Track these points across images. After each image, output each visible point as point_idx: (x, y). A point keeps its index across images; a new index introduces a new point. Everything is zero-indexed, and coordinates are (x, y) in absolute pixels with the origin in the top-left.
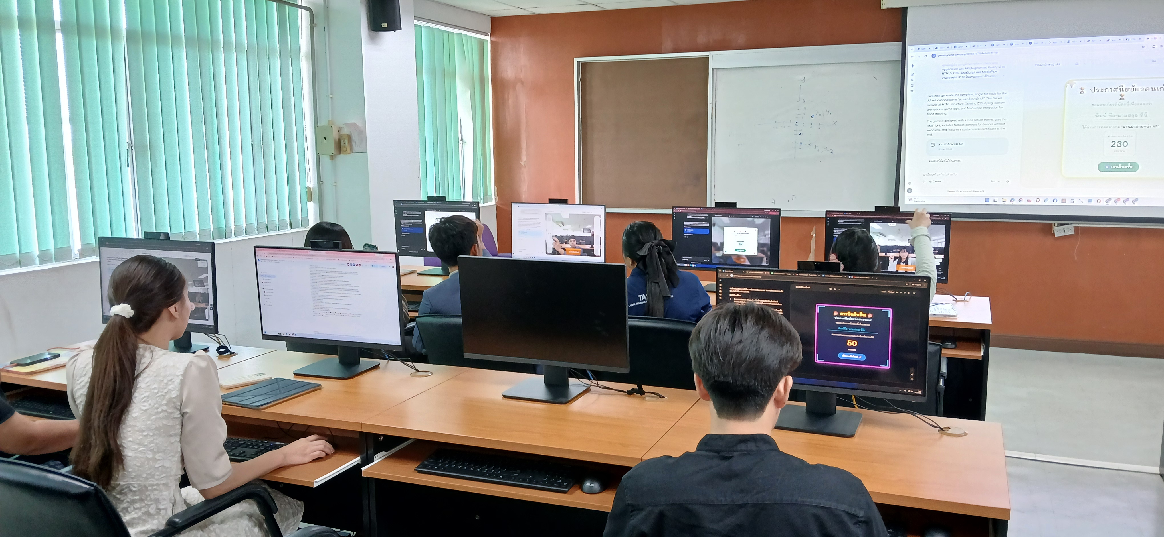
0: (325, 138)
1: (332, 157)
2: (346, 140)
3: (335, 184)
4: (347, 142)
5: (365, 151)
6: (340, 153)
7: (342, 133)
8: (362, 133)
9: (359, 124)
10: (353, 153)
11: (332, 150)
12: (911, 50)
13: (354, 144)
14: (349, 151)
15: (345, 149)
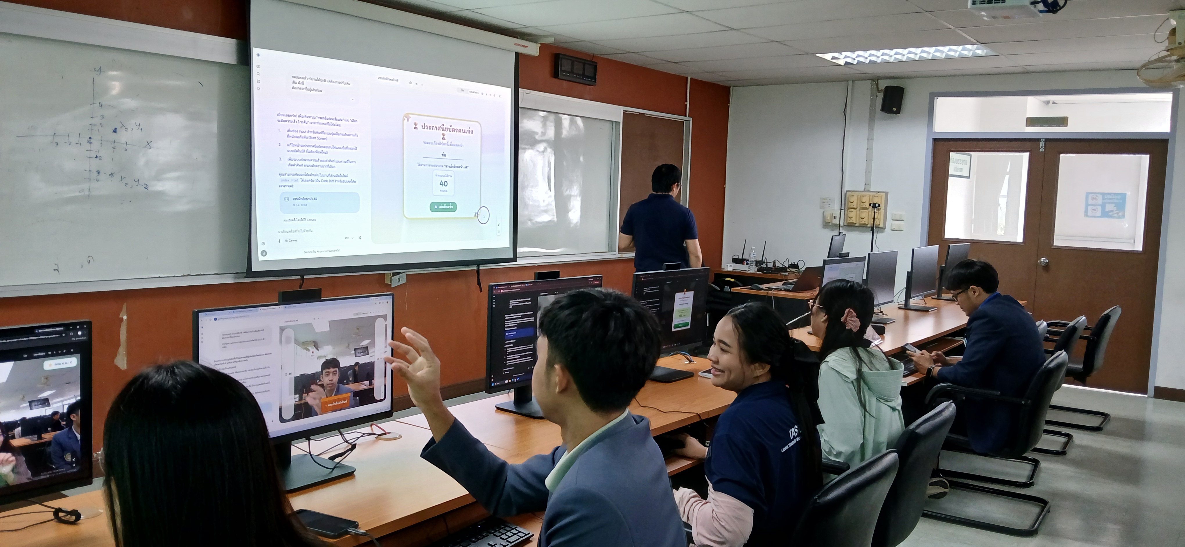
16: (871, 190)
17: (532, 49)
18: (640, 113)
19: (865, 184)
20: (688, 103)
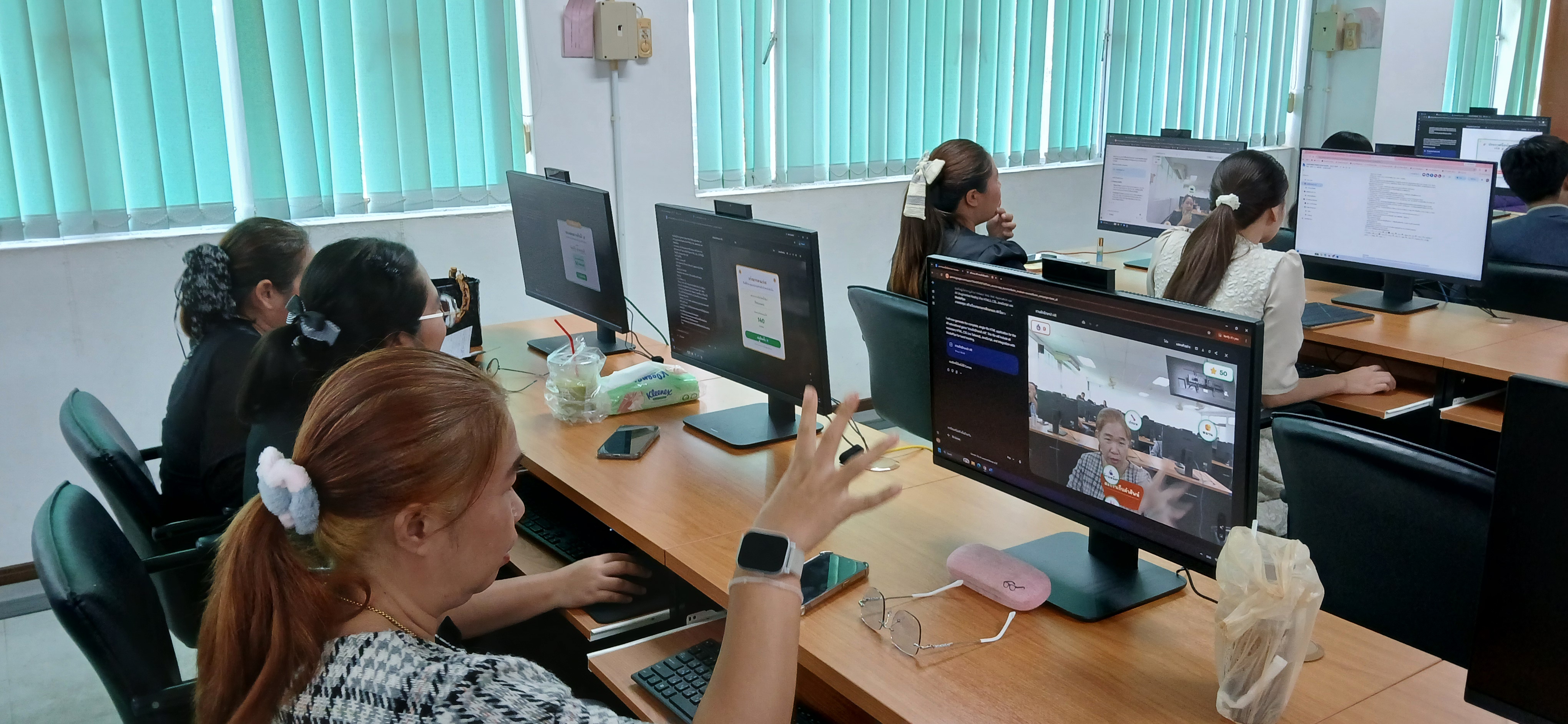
0: (1325, 29)
1: (1330, 54)
2: (1353, 31)
3: (1328, 90)
4: (1354, 34)
5: (1378, 46)
6: (1342, 49)
7: (1350, 21)
8: (1376, 21)
9: (1377, 9)
10: (1360, 48)
11: (1333, 43)
13: (1363, 36)
14: (1355, 45)
15: (1350, 43)
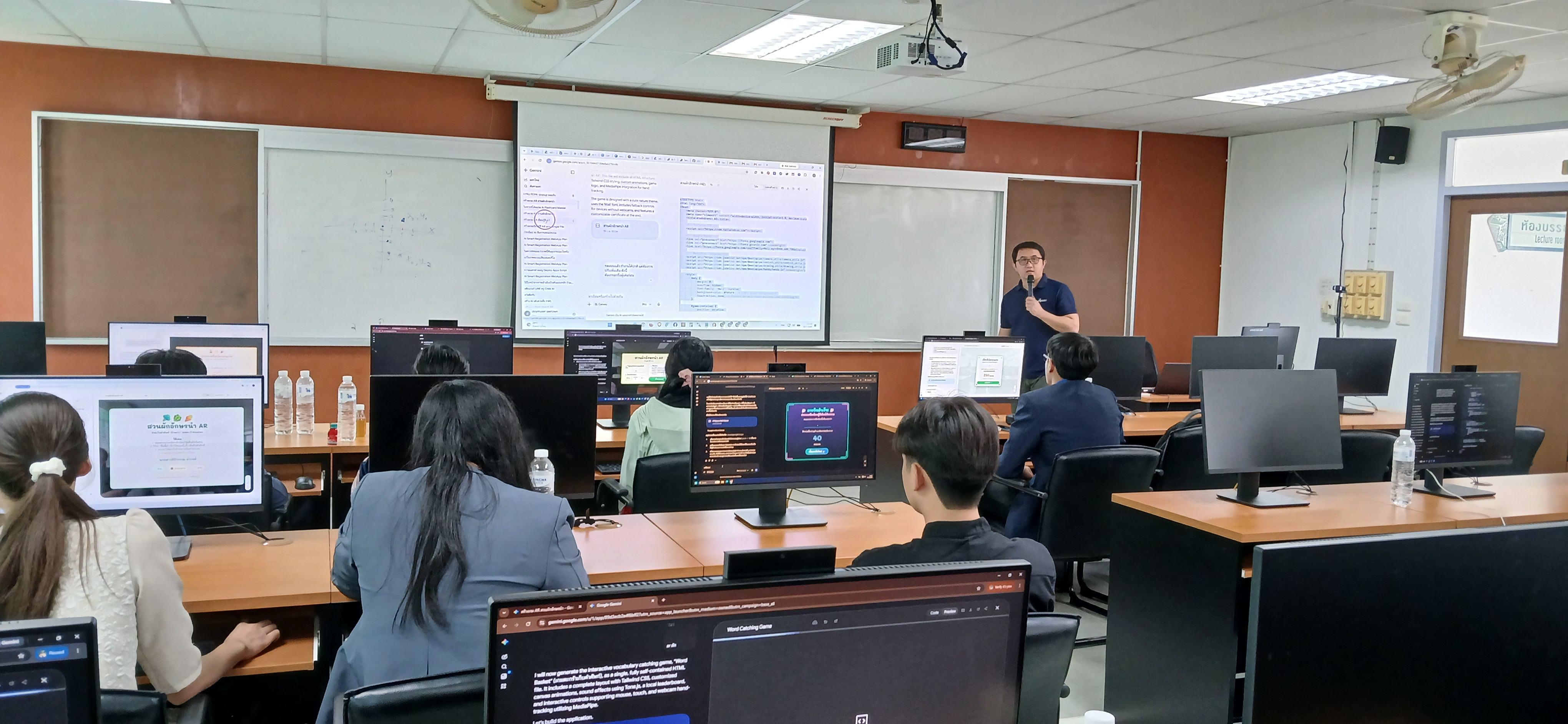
12: (522, 151)
16: (1375, 269)
17: (851, 121)
18: (1045, 180)
19: (1368, 261)
20: (1139, 163)
